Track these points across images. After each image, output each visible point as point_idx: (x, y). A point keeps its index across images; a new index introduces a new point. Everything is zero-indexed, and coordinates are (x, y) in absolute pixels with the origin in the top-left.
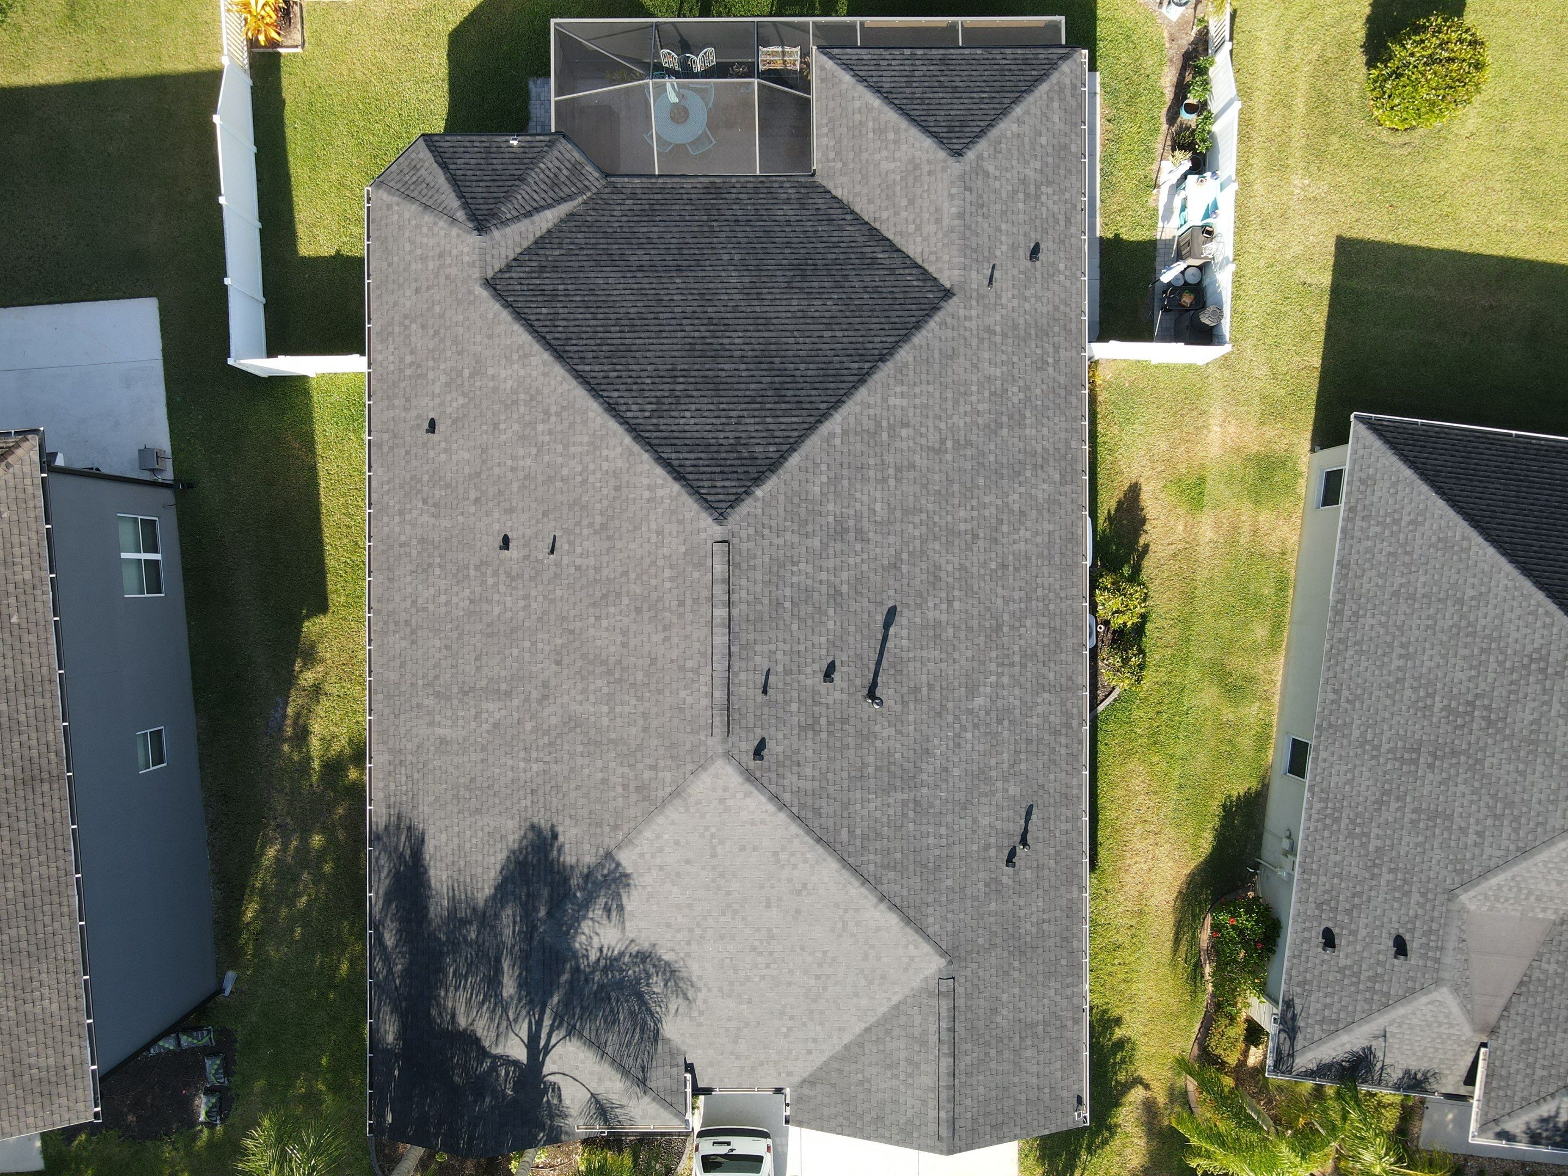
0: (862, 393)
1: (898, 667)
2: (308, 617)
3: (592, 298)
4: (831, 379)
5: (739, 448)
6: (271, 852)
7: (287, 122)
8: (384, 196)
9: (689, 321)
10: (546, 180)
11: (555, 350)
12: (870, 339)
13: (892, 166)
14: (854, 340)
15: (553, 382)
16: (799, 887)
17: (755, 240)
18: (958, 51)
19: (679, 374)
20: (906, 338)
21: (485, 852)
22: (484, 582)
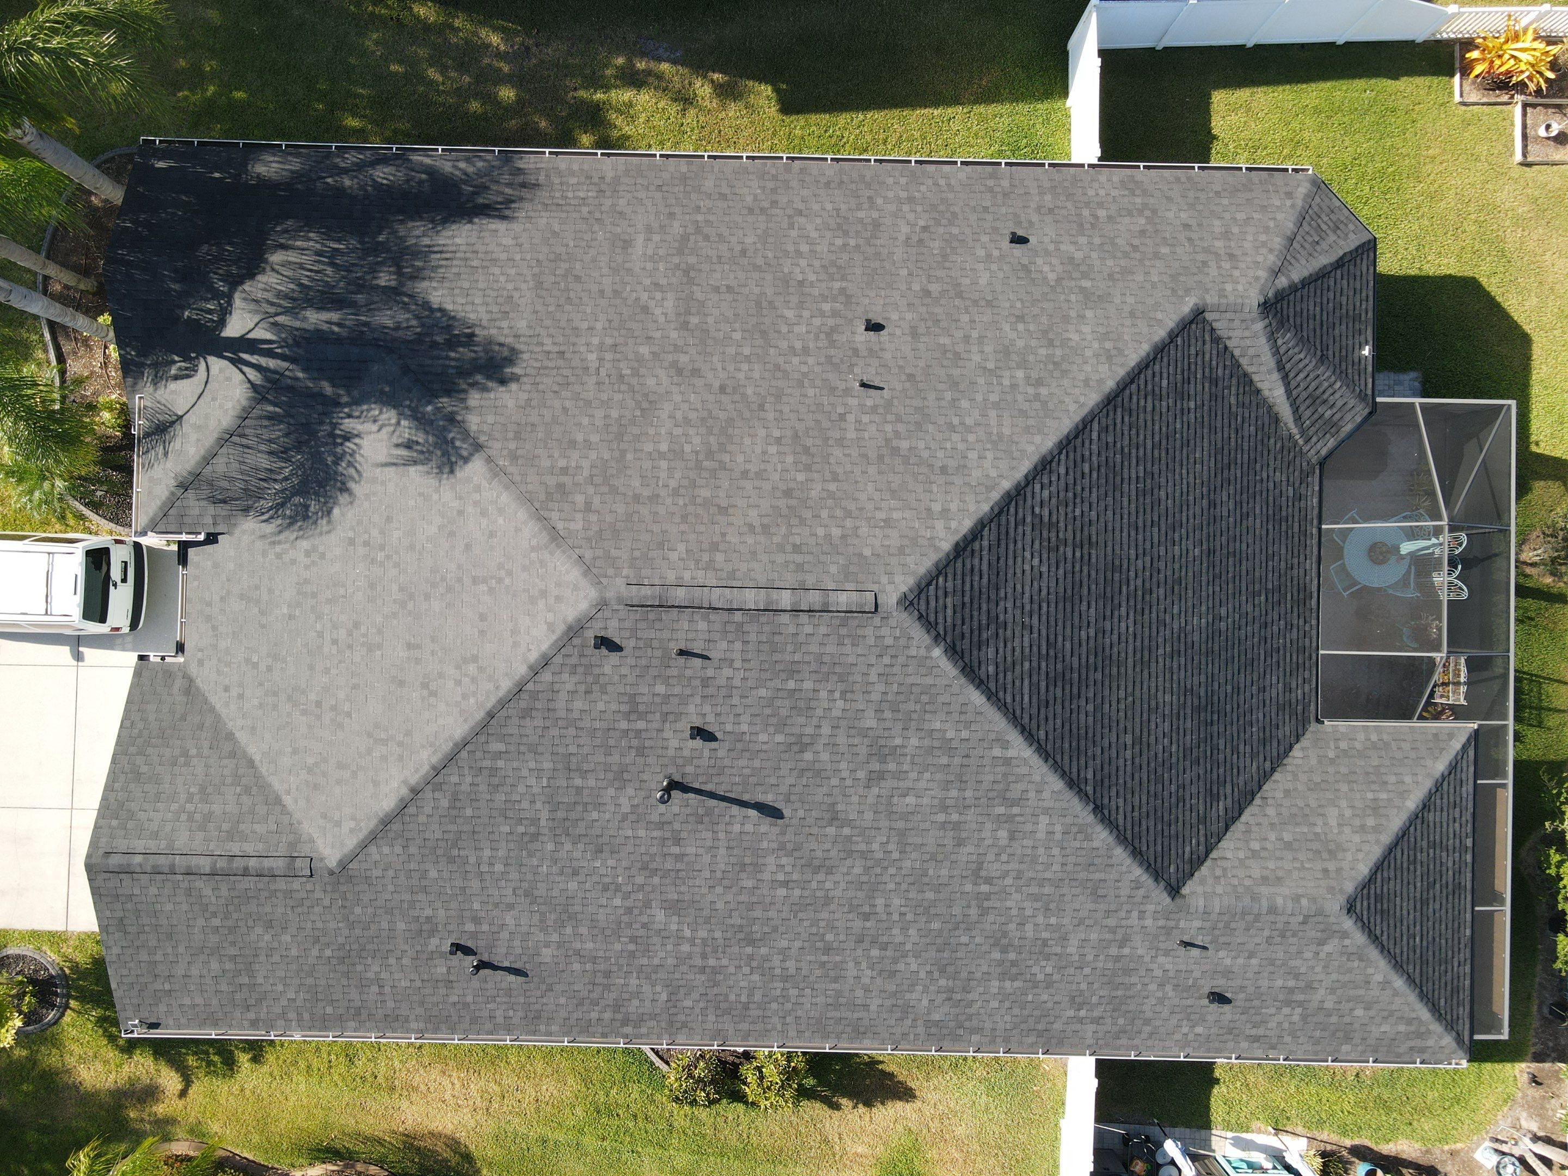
0: (1056, 783)
1: (706, 819)
2: (777, 90)
3: (1178, 443)
4: (1074, 744)
5: (993, 627)
6: (495, 39)
7: (1373, 81)
8: (1303, 189)
9: (1148, 565)
10: (1321, 390)
11: (1117, 396)
12: (1122, 792)
13: (1333, 822)
14: (1121, 773)
15: (1077, 391)
16: (433, 686)
17: (1242, 648)
18: (1469, 906)
19: (1086, 551)
20: (1122, 839)
21: (488, 292)
22: (825, 298)
